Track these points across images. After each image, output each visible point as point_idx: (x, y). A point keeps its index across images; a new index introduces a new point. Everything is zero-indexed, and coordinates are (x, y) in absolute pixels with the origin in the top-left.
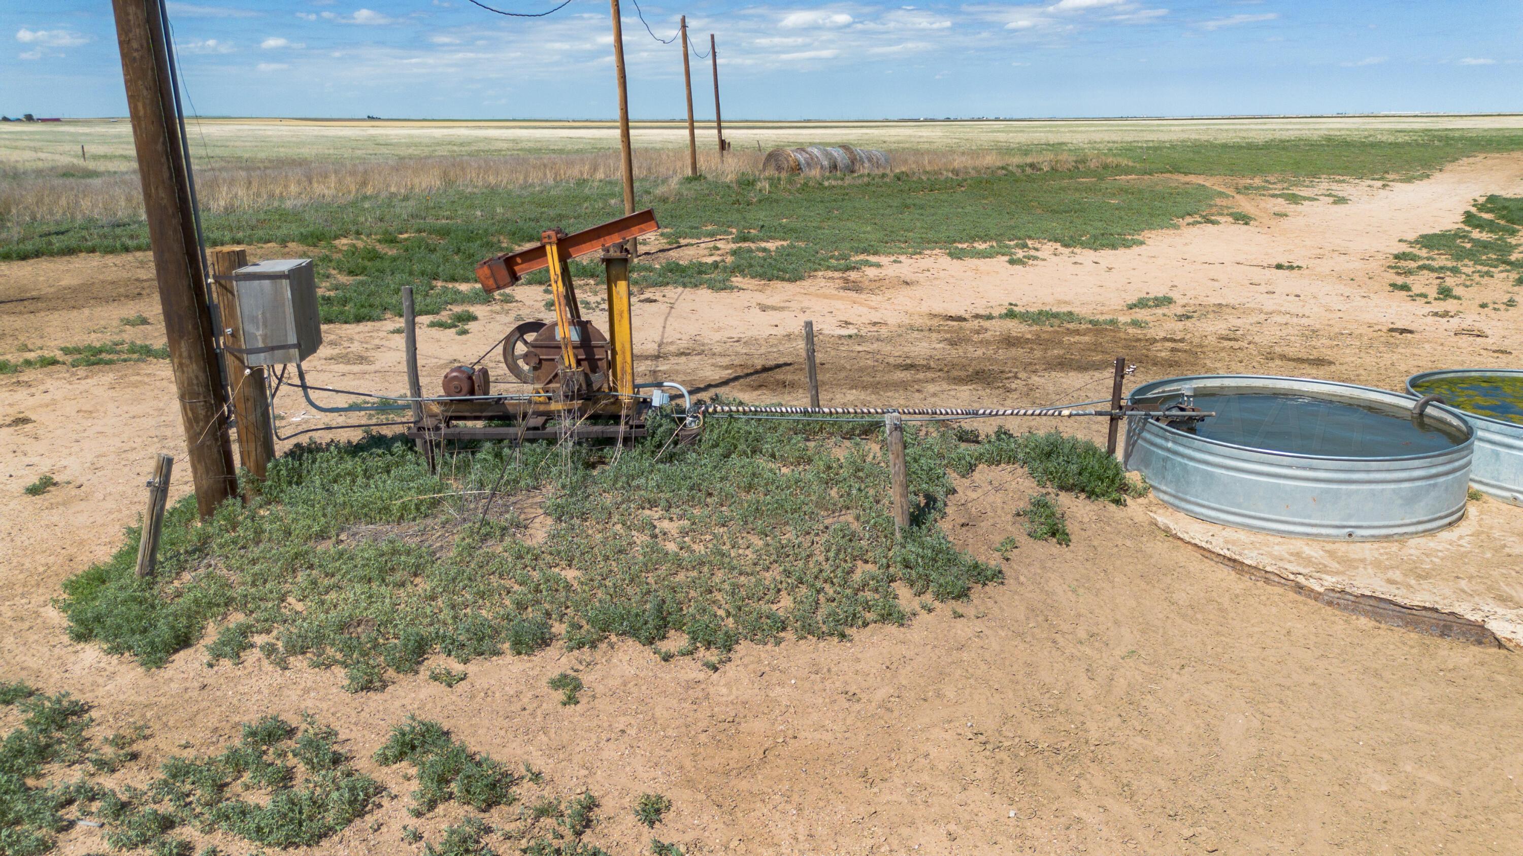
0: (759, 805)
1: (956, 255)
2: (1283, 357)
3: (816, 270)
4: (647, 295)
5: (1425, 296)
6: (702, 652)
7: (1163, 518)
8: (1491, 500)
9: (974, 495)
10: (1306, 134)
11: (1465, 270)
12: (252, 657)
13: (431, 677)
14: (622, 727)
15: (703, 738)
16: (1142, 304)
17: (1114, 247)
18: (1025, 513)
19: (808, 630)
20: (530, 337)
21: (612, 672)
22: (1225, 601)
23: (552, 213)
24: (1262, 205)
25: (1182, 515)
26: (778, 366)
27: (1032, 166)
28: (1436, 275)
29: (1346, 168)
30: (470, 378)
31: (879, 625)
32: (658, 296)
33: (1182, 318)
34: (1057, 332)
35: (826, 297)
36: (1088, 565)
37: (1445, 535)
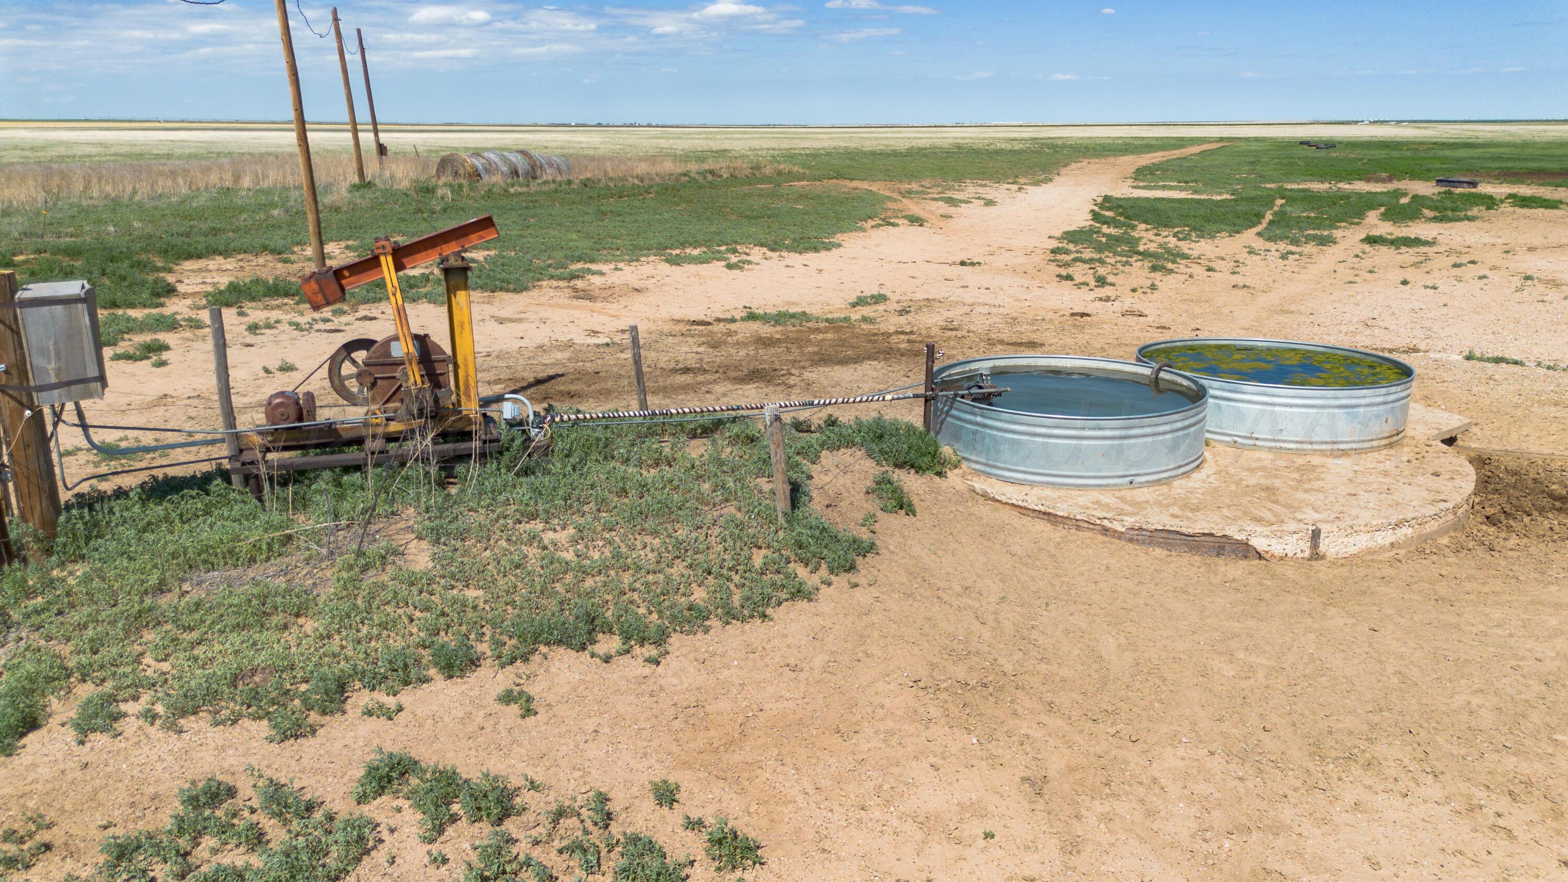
0: (759, 771)
1: (675, 261)
2: (1002, 342)
3: (539, 280)
4: (361, 313)
5: (1087, 284)
6: (637, 650)
7: (979, 484)
8: (1216, 444)
9: (827, 479)
10: (938, 143)
11: (1108, 260)
12: (130, 726)
13: (364, 713)
14: (592, 728)
15: (677, 724)
16: (860, 302)
17: (816, 250)
18: (874, 491)
19: (730, 616)
20: (360, 356)
21: (556, 680)
22: (1051, 547)
23: (205, 226)
24: (928, 208)
25: (994, 480)
26: (551, 378)
27: (712, 172)
28: (1087, 266)
29: (983, 173)
30: (297, 403)
31: (789, 603)
32: (374, 313)
33: (903, 312)
34: (801, 331)
35: (560, 306)
36: (937, 530)
37: (1195, 475)
